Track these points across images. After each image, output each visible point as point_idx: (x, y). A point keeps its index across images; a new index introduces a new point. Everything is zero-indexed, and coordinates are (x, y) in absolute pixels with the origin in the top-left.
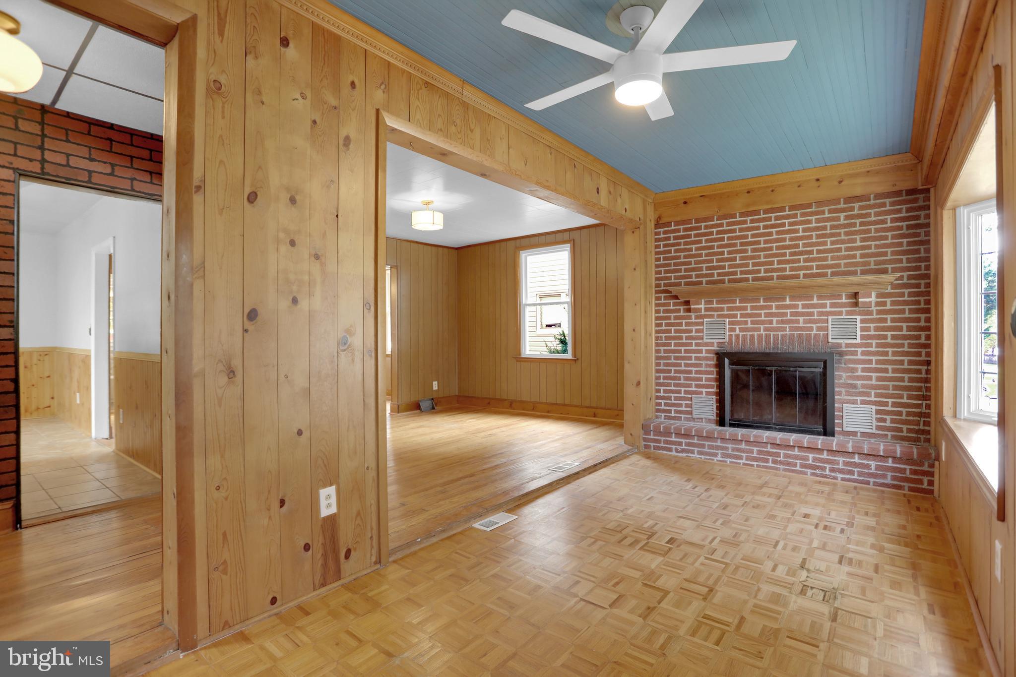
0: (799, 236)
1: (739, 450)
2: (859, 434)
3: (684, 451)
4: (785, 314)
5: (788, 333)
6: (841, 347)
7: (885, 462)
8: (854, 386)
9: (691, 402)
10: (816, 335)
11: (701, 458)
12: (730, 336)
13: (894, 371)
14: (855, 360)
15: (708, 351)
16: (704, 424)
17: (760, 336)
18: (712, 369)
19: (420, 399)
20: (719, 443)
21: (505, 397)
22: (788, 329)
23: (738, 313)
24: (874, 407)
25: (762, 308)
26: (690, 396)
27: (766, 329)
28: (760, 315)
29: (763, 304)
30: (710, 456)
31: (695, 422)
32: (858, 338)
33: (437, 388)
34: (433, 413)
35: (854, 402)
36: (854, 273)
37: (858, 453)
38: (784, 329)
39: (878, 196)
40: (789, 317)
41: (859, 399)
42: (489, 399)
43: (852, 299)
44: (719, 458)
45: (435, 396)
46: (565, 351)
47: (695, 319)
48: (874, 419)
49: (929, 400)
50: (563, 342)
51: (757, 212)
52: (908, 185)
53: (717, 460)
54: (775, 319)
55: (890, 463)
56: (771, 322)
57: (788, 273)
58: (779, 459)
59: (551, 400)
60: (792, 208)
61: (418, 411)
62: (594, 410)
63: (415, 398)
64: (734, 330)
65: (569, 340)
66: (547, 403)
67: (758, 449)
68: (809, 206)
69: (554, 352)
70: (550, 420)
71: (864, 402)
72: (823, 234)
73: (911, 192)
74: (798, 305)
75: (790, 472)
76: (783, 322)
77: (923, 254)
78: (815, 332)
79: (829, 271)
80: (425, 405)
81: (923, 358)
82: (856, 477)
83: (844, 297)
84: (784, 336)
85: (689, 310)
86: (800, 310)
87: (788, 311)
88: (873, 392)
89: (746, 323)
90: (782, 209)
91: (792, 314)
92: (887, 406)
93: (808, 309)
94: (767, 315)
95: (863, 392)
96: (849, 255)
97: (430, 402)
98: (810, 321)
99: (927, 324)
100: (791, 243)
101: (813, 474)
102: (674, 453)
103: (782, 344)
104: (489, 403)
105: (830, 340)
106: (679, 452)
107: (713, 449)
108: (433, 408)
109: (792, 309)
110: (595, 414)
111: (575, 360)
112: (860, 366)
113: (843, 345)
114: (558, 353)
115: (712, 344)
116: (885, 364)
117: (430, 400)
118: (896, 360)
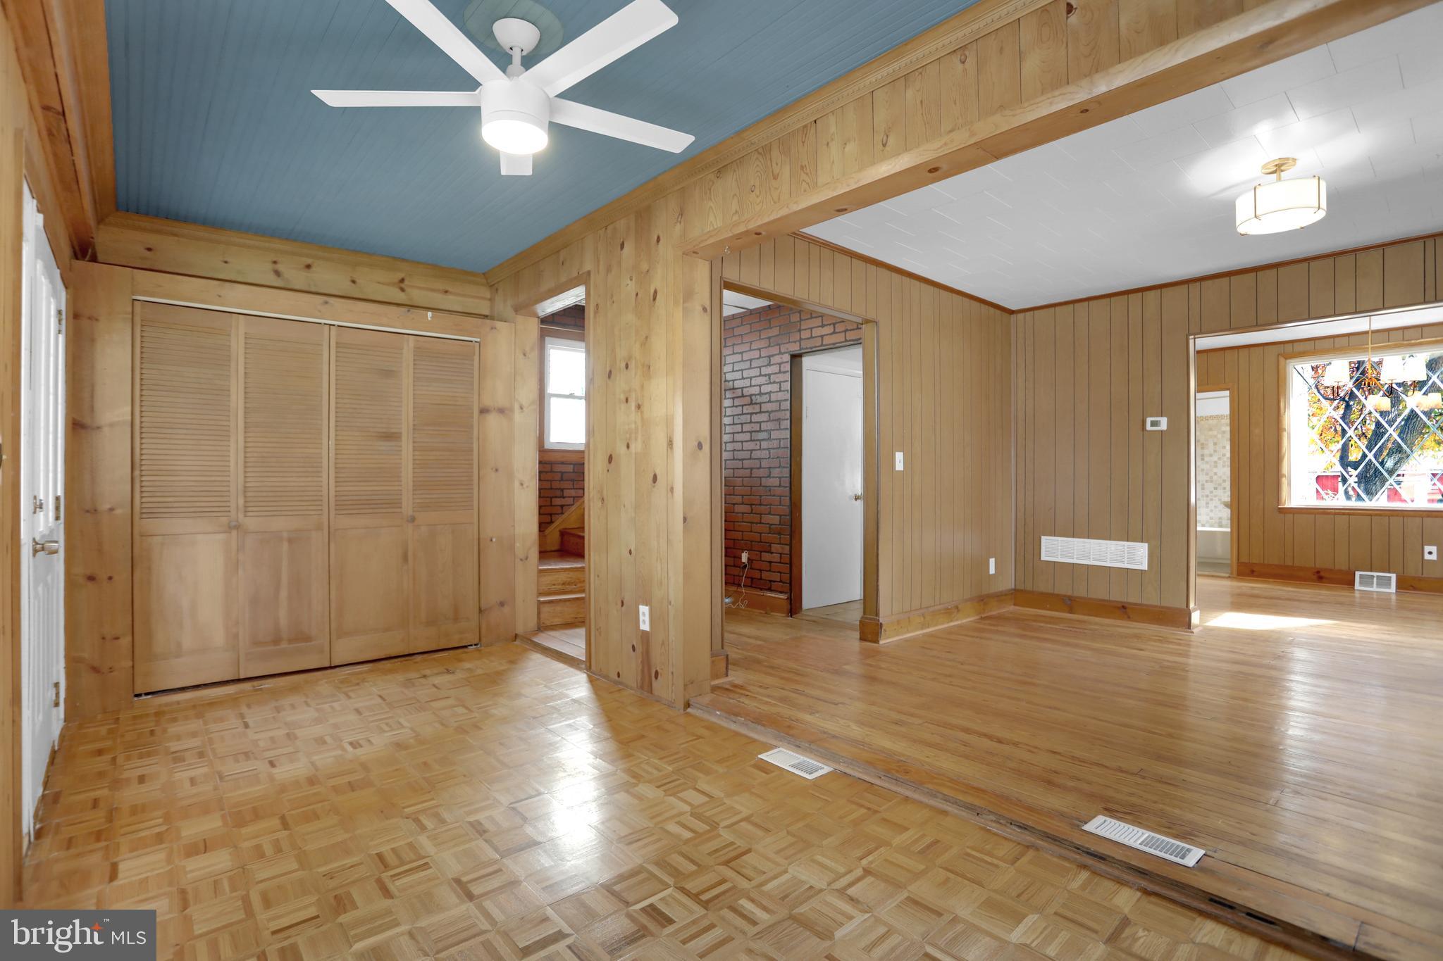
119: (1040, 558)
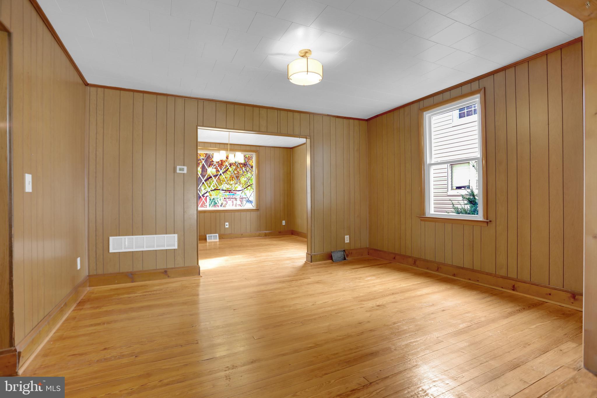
19: (332, 251)
21: (409, 254)
33: (348, 241)
34: (344, 264)
42: (395, 254)
45: (346, 248)
46: (475, 212)
50: (472, 202)
59: (457, 262)
61: (331, 261)
62: (513, 282)
63: (327, 250)
65: (480, 200)
66: (452, 266)
69: (461, 212)
70: (456, 287)
80: (337, 256)
97: (343, 253)
104: (394, 258)
108: (345, 259)
110: (514, 286)
111: (487, 222)
114: (466, 213)
117: (341, 251)
119: (109, 252)
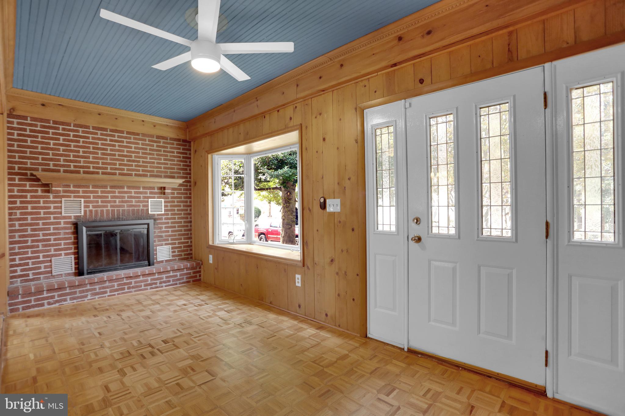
0: (132, 151)
1: (104, 288)
2: (164, 261)
3: (57, 302)
4: (124, 197)
5: (126, 208)
6: (155, 216)
7: (183, 271)
8: (161, 236)
9: (50, 264)
10: (142, 209)
11: (74, 302)
12: (85, 212)
13: (179, 227)
14: (161, 222)
15: (65, 223)
16: (64, 278)
17: (108, 211)
18: (70, 236)
20: (88, 287)
22: (126, 206)
23: (92, 195)
24: (170, 246)
25: (109, 192)
26: (49, 259)
27: (111, 206)
28: (107, 197)
29: (110, 190)
30: (81, 298)
31: (55, 278)
32: (163, 211)
35: (162, 245)
36: (160, 177)
37: (172, 270)
38: (123, 206)
39: (171, 139)
40: (126, 199)
41: (164, 243)
43: (160, 190)
44: (89, 297)
47: (53, 198)
48: (171, 252)
49: (191, 239)
51: (105, 130)
52: (182, 137)
53: (88, 300)
54: (117, 200)
55: (185, 272)
56: (115, 202)
57: (125, 172)
58: (132, 285)
60: (128, 133)
64: (88, 207)
67: (118, 283)
68: (138, 134)
71: (166, 244)
72: (145, 152)
73: (184, 141)
74: (132, 191)
75: (138, 291)
76: (123, 202)
77: (188, 171)
78: (141, 208)
79: (149, 174)
81: (189, 220)
82: (171, 283)
83: (156, 189)
84: (123, 211)
85: (48, 191)
86: (133, 195)
87: (126, 195)
88: (170, 238)
89: (97, 202)
90: (122, 132)
91: (128, 197)
92: (176, 244)
93: (138, 194)
94: (112, 197)
95: (165, 239)
96: (158, 166)
98: (138, 202)
99: (190, 204)
100: (127, 154)
101: (151, 288)
102: (46, 307)
103: (122, 215)
105: (150, 213)
106: (52, 304)
107: (84, 293)
109: (128, 194)
112: (164, 226)
113: (156, 215)
115: (70, 217)
116: (174, 224)
118: (179, 221)
